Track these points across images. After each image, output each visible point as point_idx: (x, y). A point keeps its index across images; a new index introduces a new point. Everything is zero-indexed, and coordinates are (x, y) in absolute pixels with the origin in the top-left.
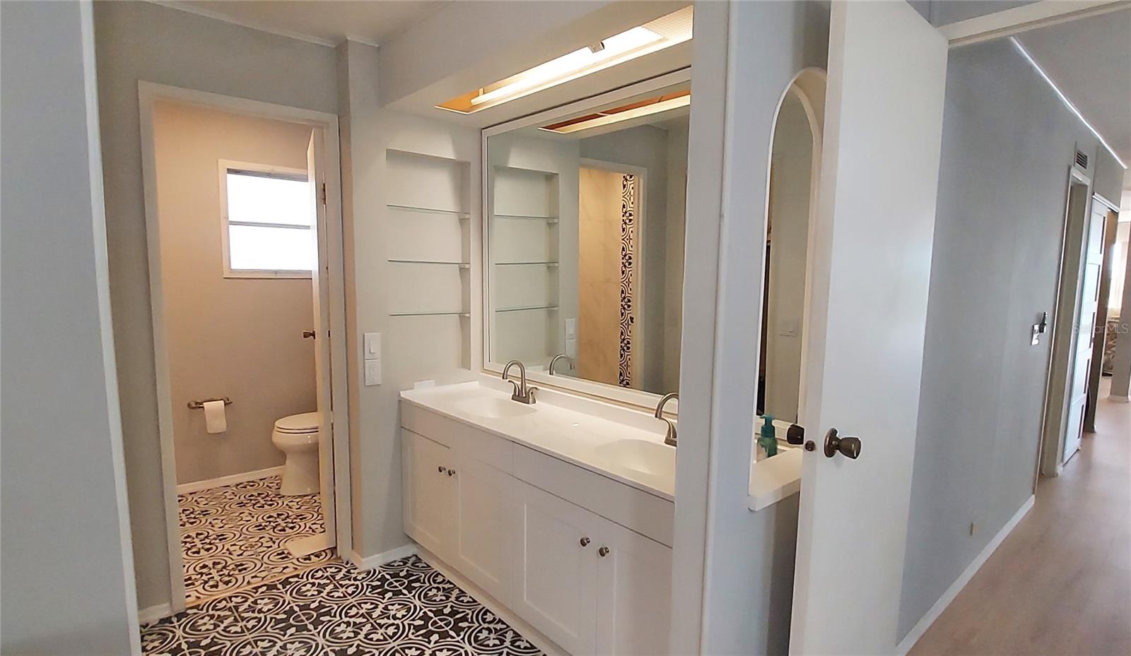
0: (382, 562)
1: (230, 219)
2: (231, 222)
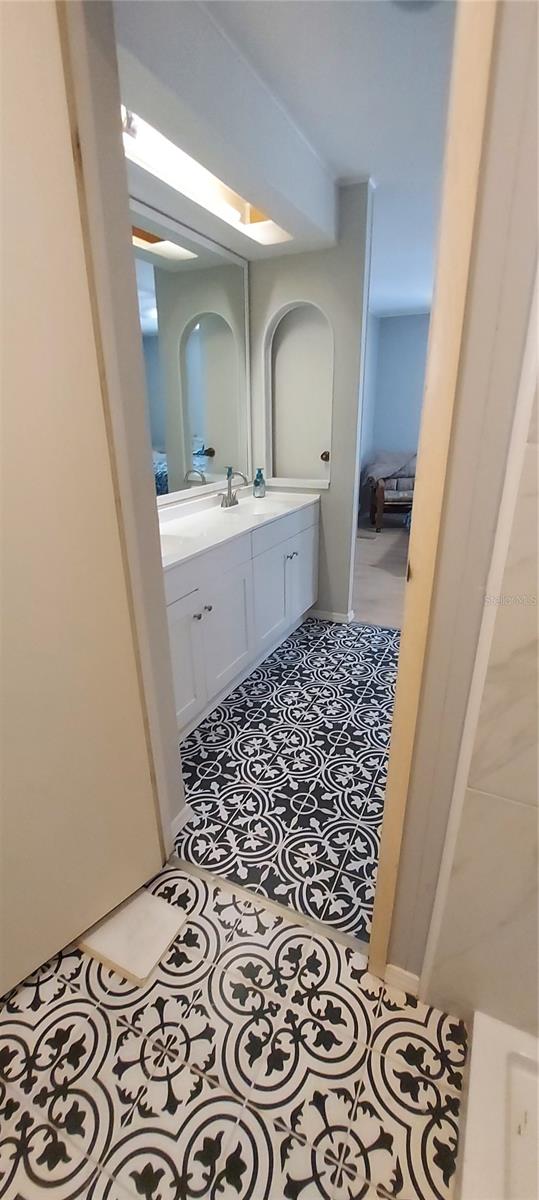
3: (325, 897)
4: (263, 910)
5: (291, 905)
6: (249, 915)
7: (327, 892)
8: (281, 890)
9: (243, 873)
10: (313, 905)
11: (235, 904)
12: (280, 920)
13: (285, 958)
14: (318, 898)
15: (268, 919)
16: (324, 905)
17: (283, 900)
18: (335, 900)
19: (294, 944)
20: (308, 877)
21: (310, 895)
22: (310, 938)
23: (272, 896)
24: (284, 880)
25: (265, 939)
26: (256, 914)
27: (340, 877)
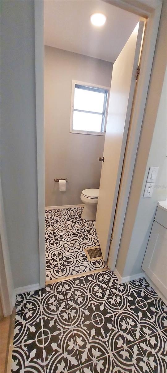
0: (129, 280)
1: (74, 108)
2: (74, 109)
3: (65, 288)
4: (77, 274)
5: (72, 280)
6: (79, 271)
7: (65, 290)
8: (77, 282)
9: (90, 279)
10: (67, 284)
11: (84, 271)
12: (71, 274)
13: (64, 269)
14: (67, 287)
15: (74, 273)
16: (64, 286)
17: (75, 280)
18: (62, 290)
19: (64, 272)
20: (73, 290)
21: (69, 286)
22: (62, 276)
23: (78, 278)
24: (79, 285)
25: (71, 269)
26: (78, 272)
27: (65, 298)
